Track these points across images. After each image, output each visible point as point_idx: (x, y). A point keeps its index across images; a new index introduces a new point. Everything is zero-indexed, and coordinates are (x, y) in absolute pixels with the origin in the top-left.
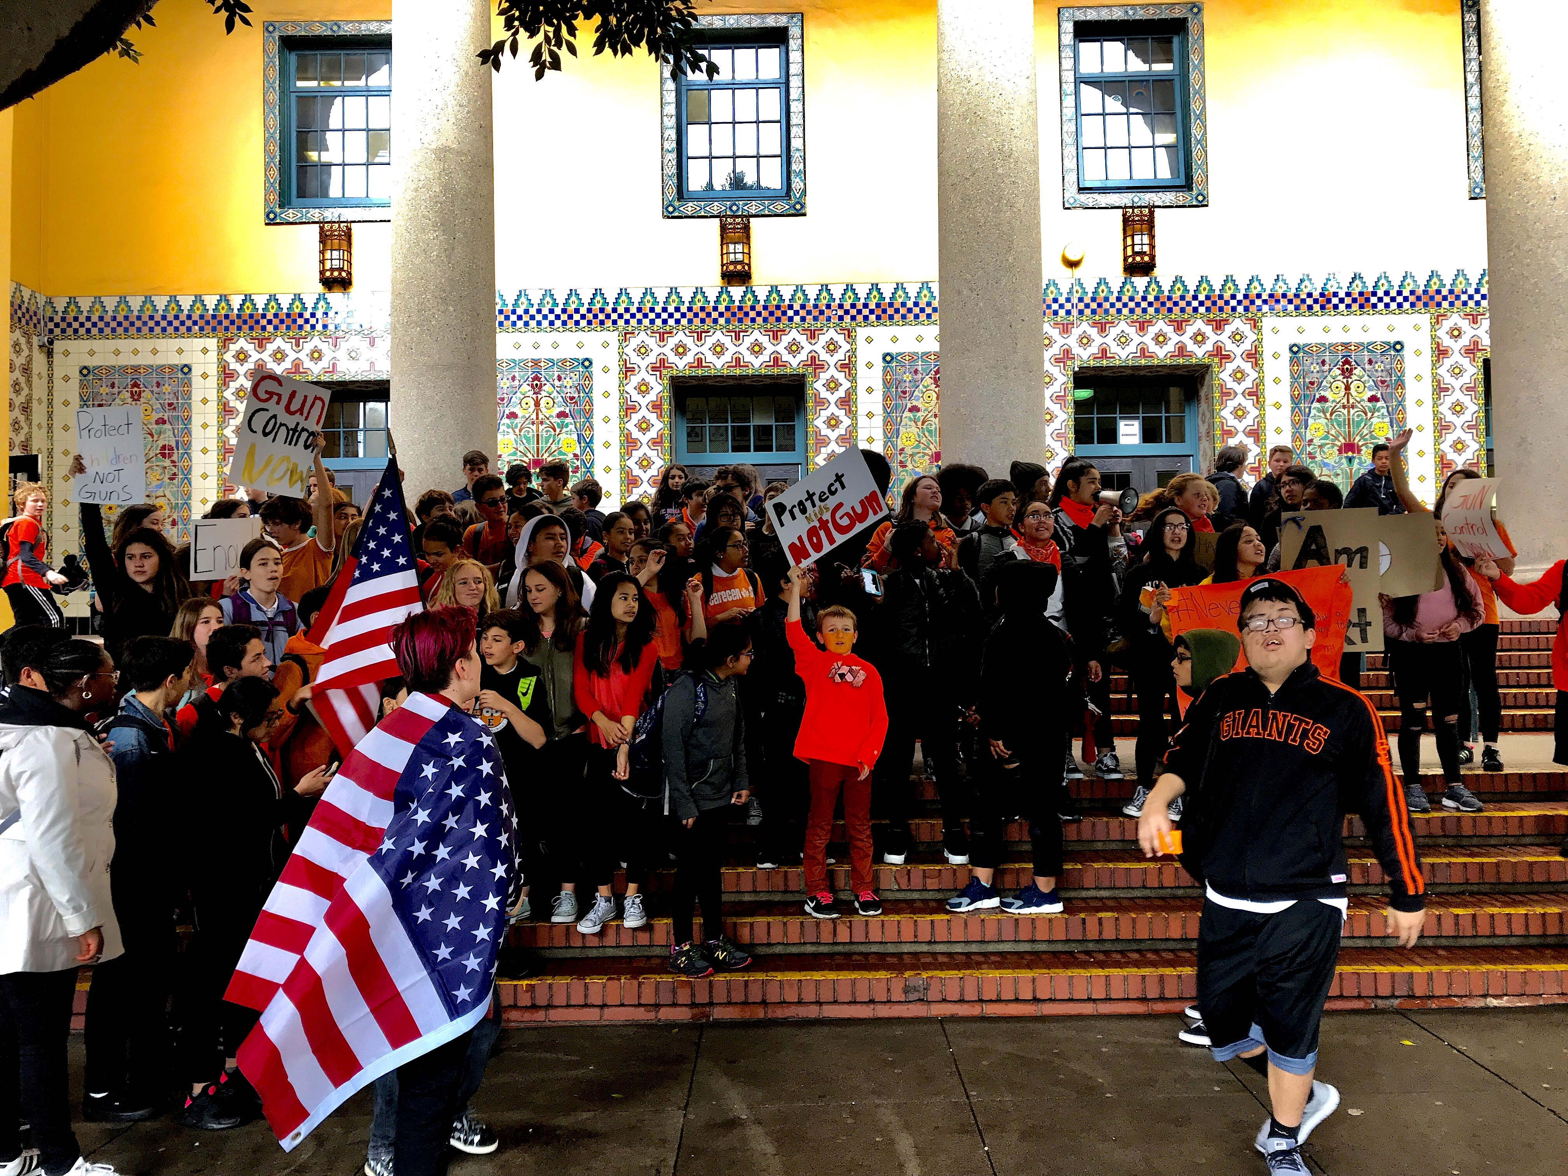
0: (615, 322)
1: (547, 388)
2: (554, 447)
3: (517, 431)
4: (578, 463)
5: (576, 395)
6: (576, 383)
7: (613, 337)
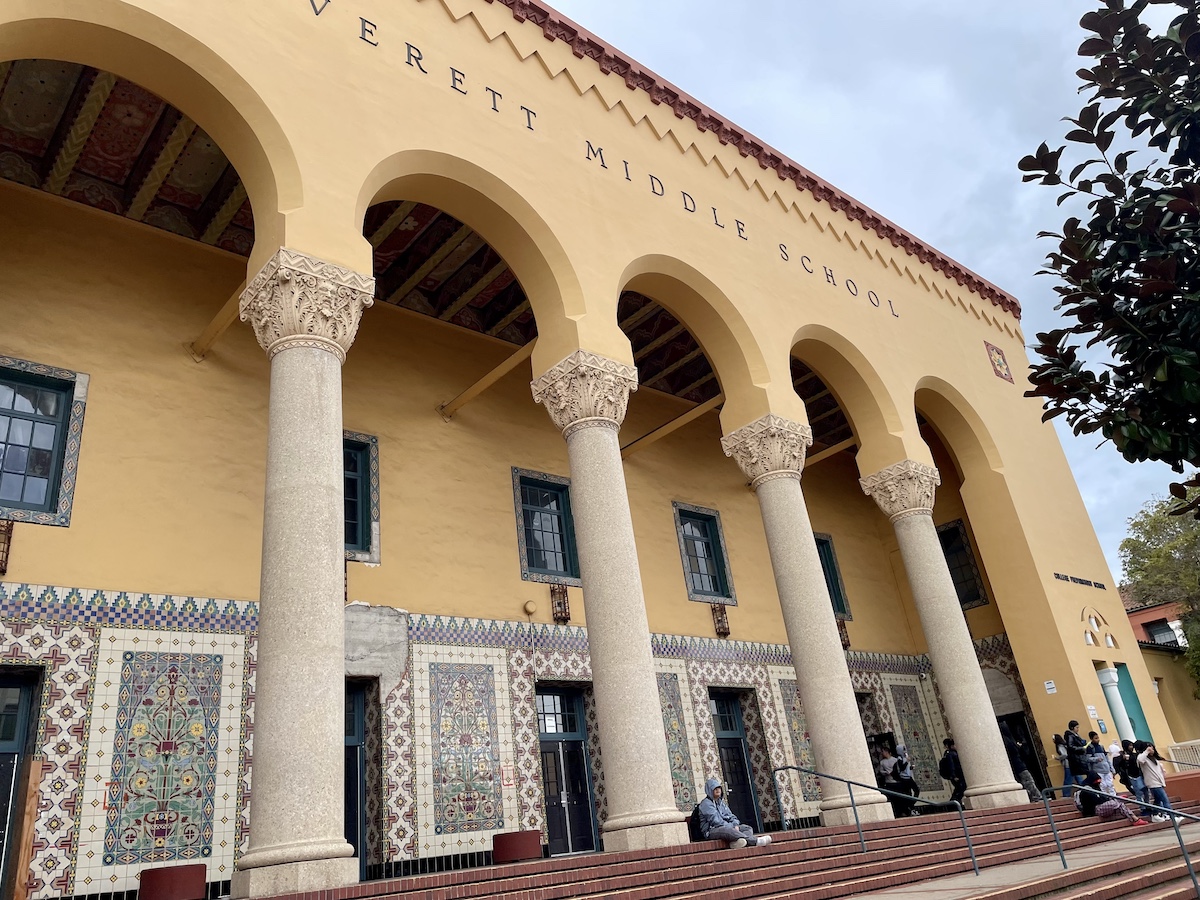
0: (243, 628)
1: (183, 679)
2: (183, 731)
3: (151, 716)
4: (204, 745)
5: (207, 686)
6: (208, 676)
7: (240, 639)
